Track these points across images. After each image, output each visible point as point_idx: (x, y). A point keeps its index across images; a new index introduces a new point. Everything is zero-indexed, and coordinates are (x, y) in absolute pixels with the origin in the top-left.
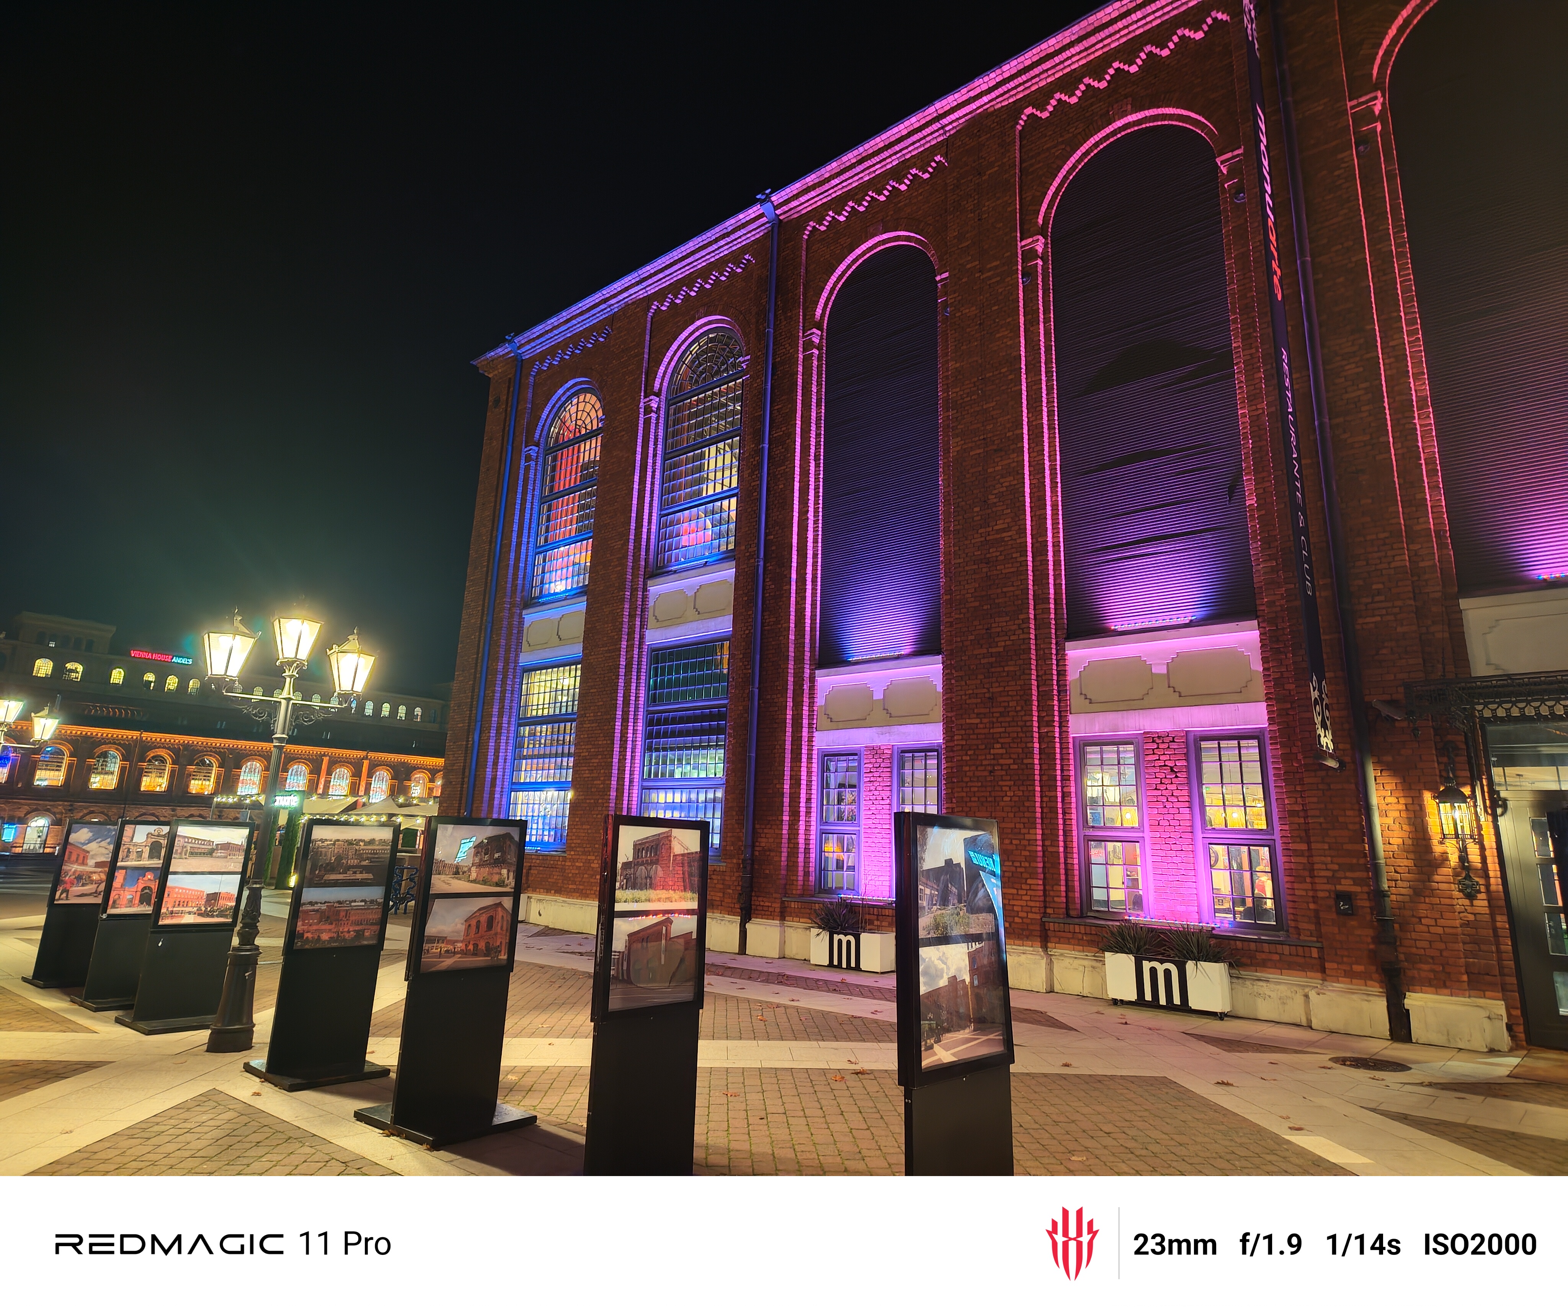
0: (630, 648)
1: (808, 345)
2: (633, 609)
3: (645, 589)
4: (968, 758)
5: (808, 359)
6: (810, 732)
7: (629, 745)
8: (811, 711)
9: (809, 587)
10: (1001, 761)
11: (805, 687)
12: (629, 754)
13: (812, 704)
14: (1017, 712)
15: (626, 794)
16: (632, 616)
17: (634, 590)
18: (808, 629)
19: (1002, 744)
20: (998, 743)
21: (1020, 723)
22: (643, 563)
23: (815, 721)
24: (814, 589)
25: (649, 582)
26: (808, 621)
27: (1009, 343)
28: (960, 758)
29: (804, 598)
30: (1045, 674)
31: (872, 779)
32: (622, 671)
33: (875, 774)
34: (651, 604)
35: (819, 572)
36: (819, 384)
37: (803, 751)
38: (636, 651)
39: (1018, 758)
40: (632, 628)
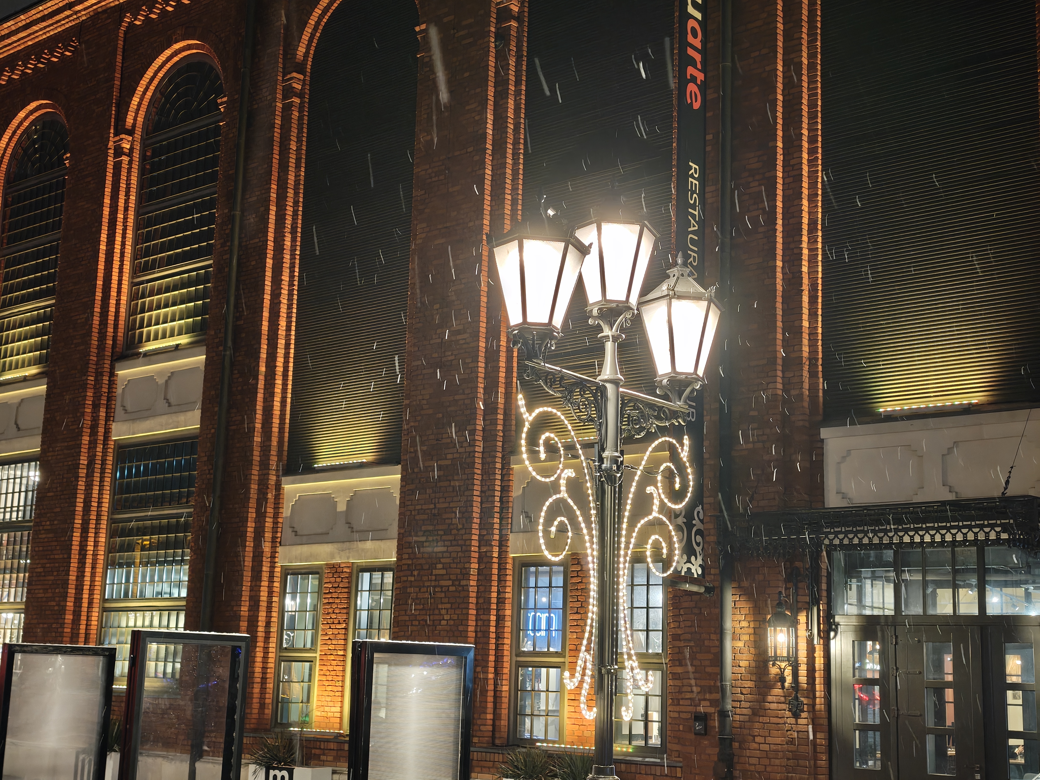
0: (93, 444)
1: (288, 92)
2: (97, 396)
3: (112, 374)
4: (413, 579)
5: (287, 108)
6: (274, 547)
7: (89, 561)
8: (275, 523)
9: (279, 382)
10: (443, 583)
11: (270, 496)
12: (88, 570)
13: (276, 515)
14: (458, 530)
15: (84, 618)
16: (96, 406)
17: (99, 375)
18: (275, 430)
19: (443, 564)
20: (440, 563)
21: (460, 542)
22: (110, 342)
23: (279, 535)
24: (285, 385)
25: (117, 365)
26: (276, 421)
27: (477, 118)
28: (405, 579)
29: (272, 395)
30: (489, 490)
31: (331, 601)
32: (83, 472)
33: (335, 595)
34: (119, 390)
35: (291, 365)
36: (299, 141)
37: (264, 569)
38: (100, 448)
39: (457, 580)
40: (95, 419)
